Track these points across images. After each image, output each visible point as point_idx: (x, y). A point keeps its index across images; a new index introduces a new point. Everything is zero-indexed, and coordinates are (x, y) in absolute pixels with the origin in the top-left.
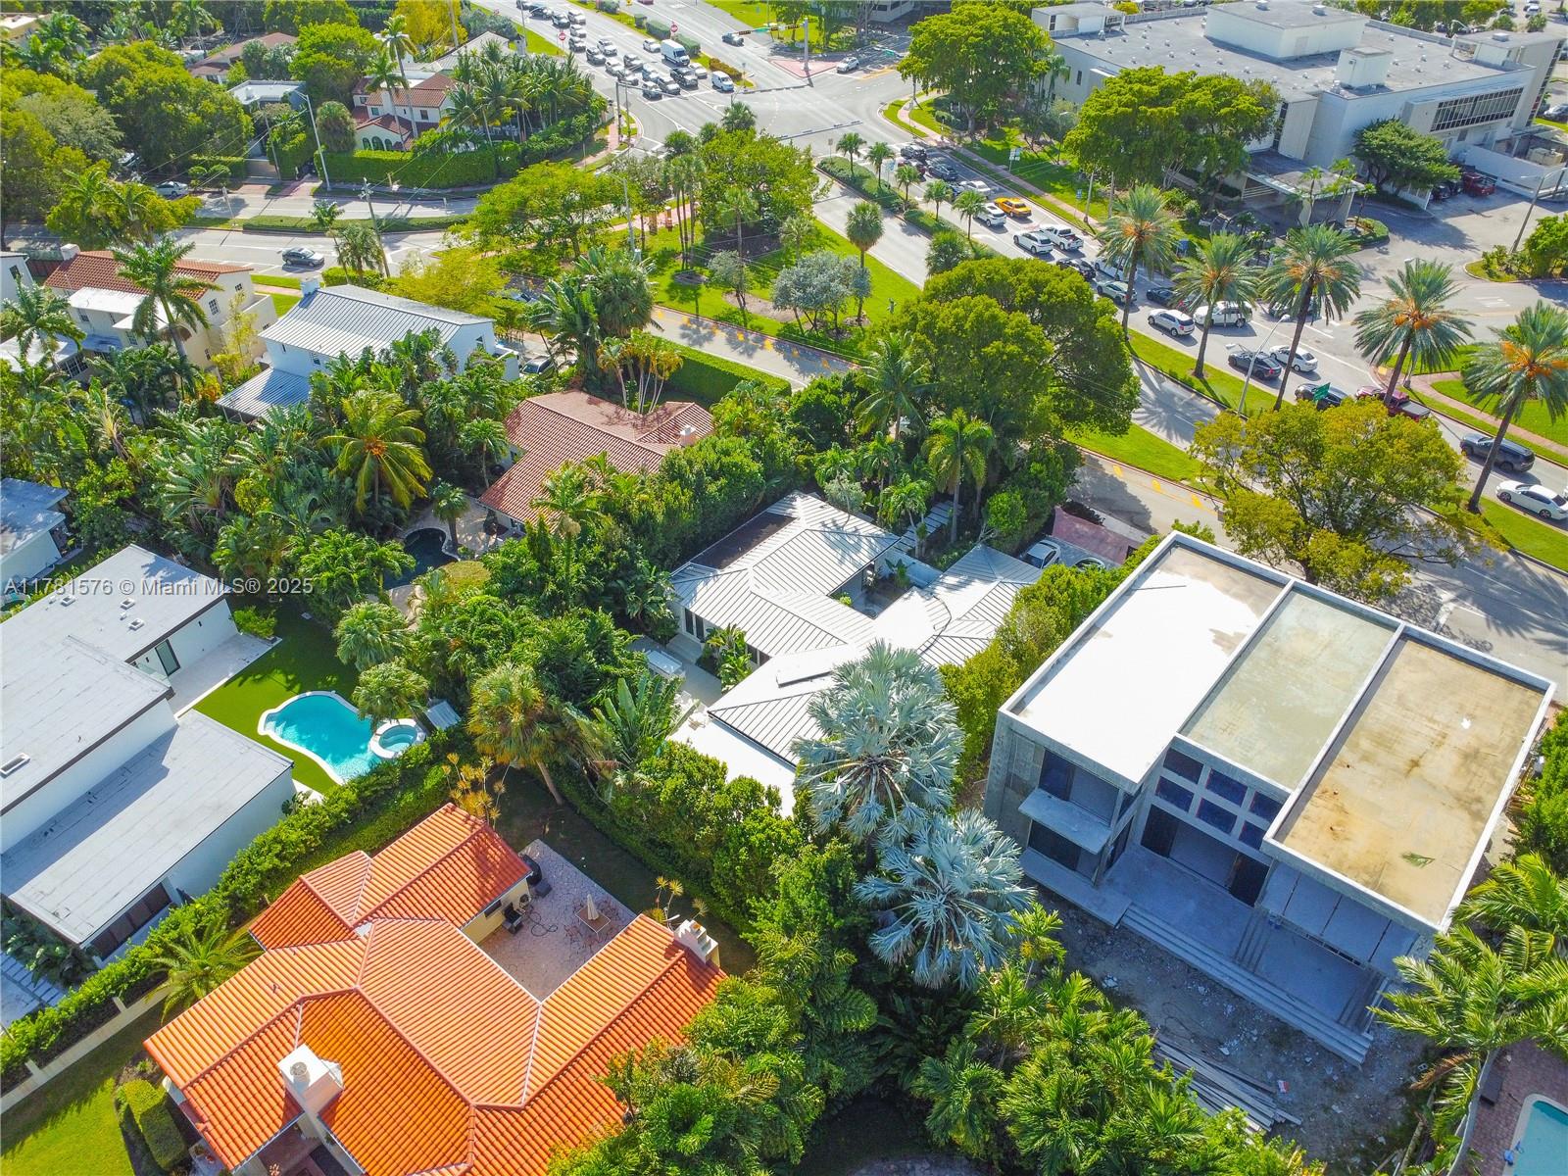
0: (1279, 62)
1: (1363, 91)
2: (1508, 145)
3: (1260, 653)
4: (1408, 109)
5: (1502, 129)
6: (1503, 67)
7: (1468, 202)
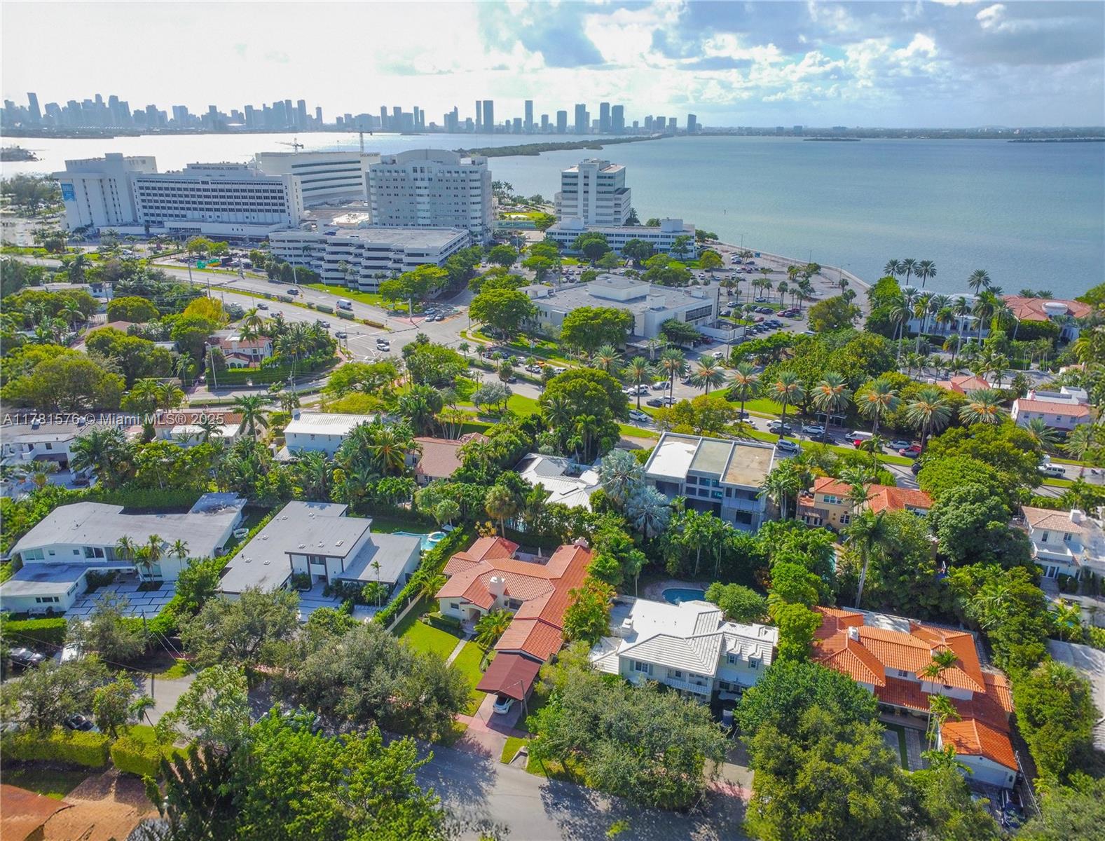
0: (623, 302)
1: (659, 310)
2: (712, 325)
3: (700, 453)
4: (676, 314)
5: (709, 320)
6: (703, 298)
7: (705, 346)
